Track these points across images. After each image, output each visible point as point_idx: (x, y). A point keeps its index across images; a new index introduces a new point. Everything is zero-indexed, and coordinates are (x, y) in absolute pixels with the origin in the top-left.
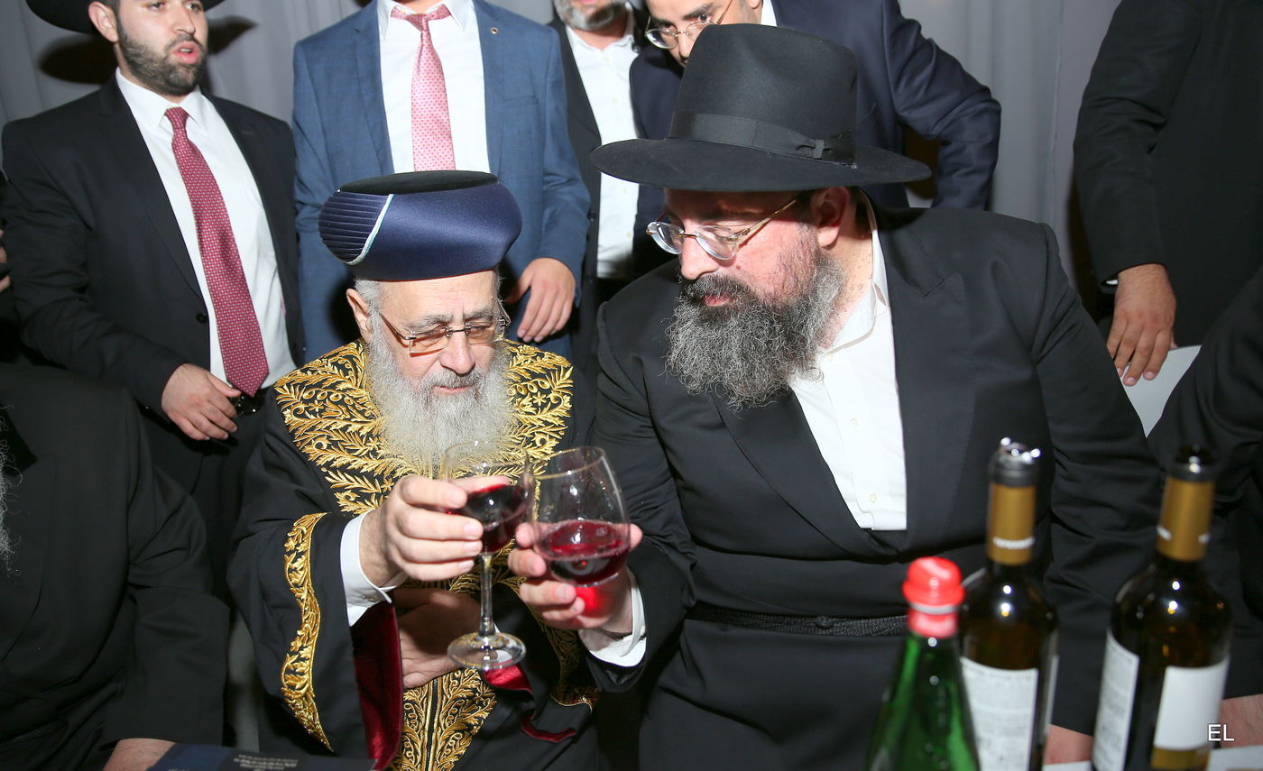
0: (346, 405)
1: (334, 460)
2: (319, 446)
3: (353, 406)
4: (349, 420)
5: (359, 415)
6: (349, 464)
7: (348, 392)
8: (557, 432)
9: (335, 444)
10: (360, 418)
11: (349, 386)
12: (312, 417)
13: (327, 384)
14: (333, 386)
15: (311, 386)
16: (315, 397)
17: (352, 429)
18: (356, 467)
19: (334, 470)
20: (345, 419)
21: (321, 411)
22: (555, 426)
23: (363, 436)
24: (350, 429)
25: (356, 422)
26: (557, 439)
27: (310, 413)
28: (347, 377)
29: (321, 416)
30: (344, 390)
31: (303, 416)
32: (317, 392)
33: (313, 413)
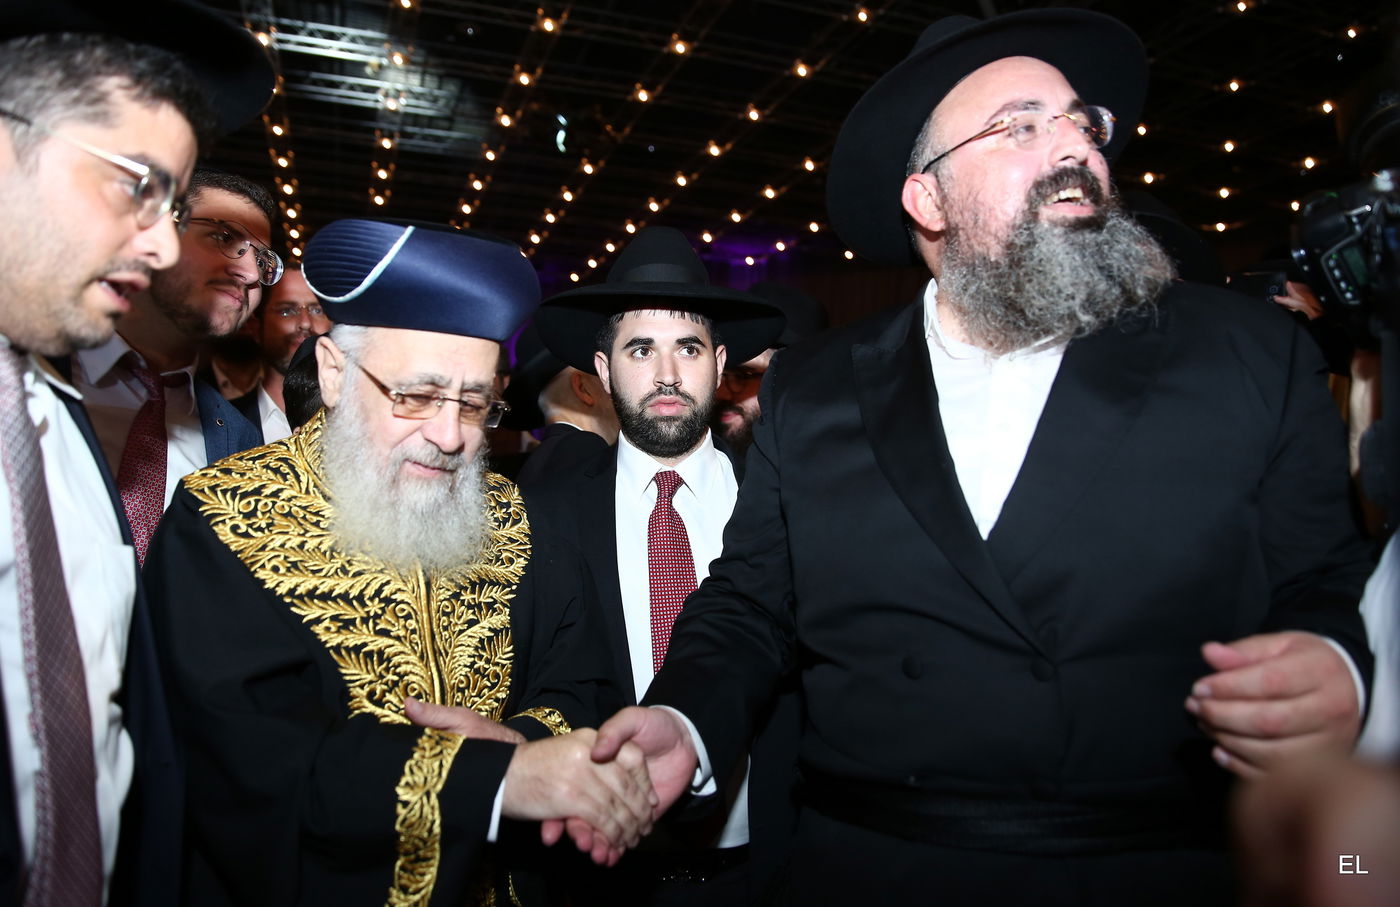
0: (296, 518)
1: (297, 586)
2: (275, 569)
3: (304, 518)
4: (303, 535)
5: (314, 528)
6: (316, 588)
7: (294, 501)
8: (524, 551)
9: (295, 565)
10: (316, 531)
11: (294, 493)
12: (259, 534)
13: (267, 491)
14: (275, 494)
15: (245, 495)
16: (256, 509)
17: (311, 544)
18: (326, 590)
19: (301, 597)
20: (299, 535)
21: (269, 525)
22: (521, 544)
23: (325, 553)
24: (307, 547)
25: (312, 536)
26: (525, 559)
27: (256, 530)
28: (287, 482)
29: (271, 531)
30: (289, 500)
31: (246, 535)
32: (257, 501)
33: (260, 529)
